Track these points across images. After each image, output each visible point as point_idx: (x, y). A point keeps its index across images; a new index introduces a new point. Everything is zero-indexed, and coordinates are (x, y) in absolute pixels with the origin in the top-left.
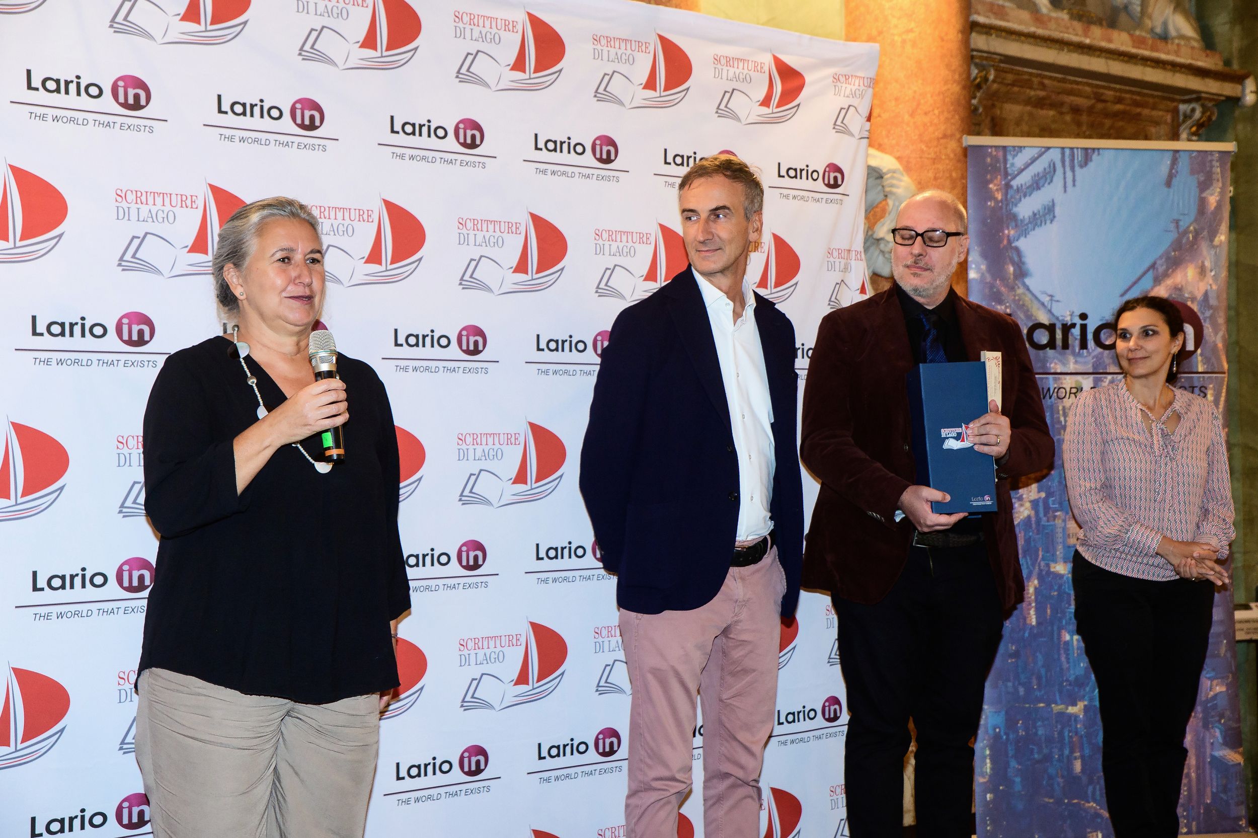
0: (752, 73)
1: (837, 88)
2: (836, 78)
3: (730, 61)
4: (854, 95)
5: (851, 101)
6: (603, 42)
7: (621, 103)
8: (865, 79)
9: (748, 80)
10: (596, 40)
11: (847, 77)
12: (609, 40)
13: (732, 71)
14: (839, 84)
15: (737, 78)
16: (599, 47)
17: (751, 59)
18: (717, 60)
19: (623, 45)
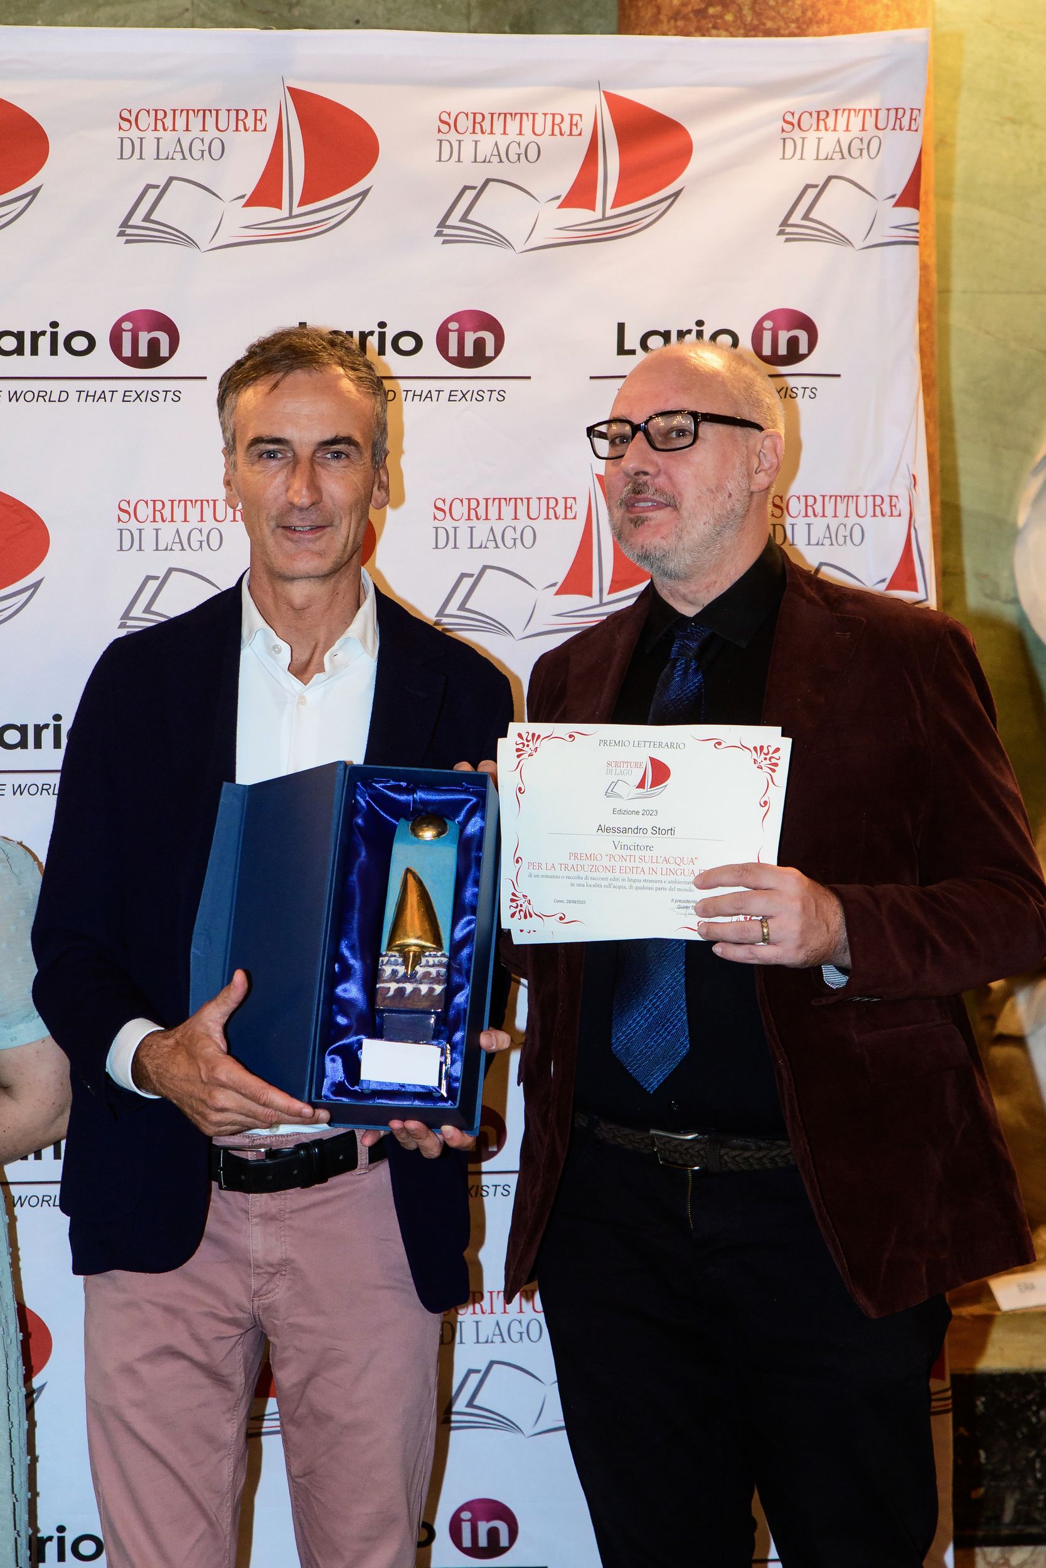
0: (545, 141)
1: (790, 145)
2: (792, 123)
3: (478, 122)
4: (845, 152)
5: (831, 168)
6: (145, 121)
7: (190, 241)
8: (882, 115)
9: (532, 155)
10: (128, 119)
11: (820, 117)
12: (158, 116)
13: (486, 144)
14: (797, 134)
15: (501, 156)
16: (134, 133)
17: (540, 111)
18: (448, 123)
19: (196, 123)
